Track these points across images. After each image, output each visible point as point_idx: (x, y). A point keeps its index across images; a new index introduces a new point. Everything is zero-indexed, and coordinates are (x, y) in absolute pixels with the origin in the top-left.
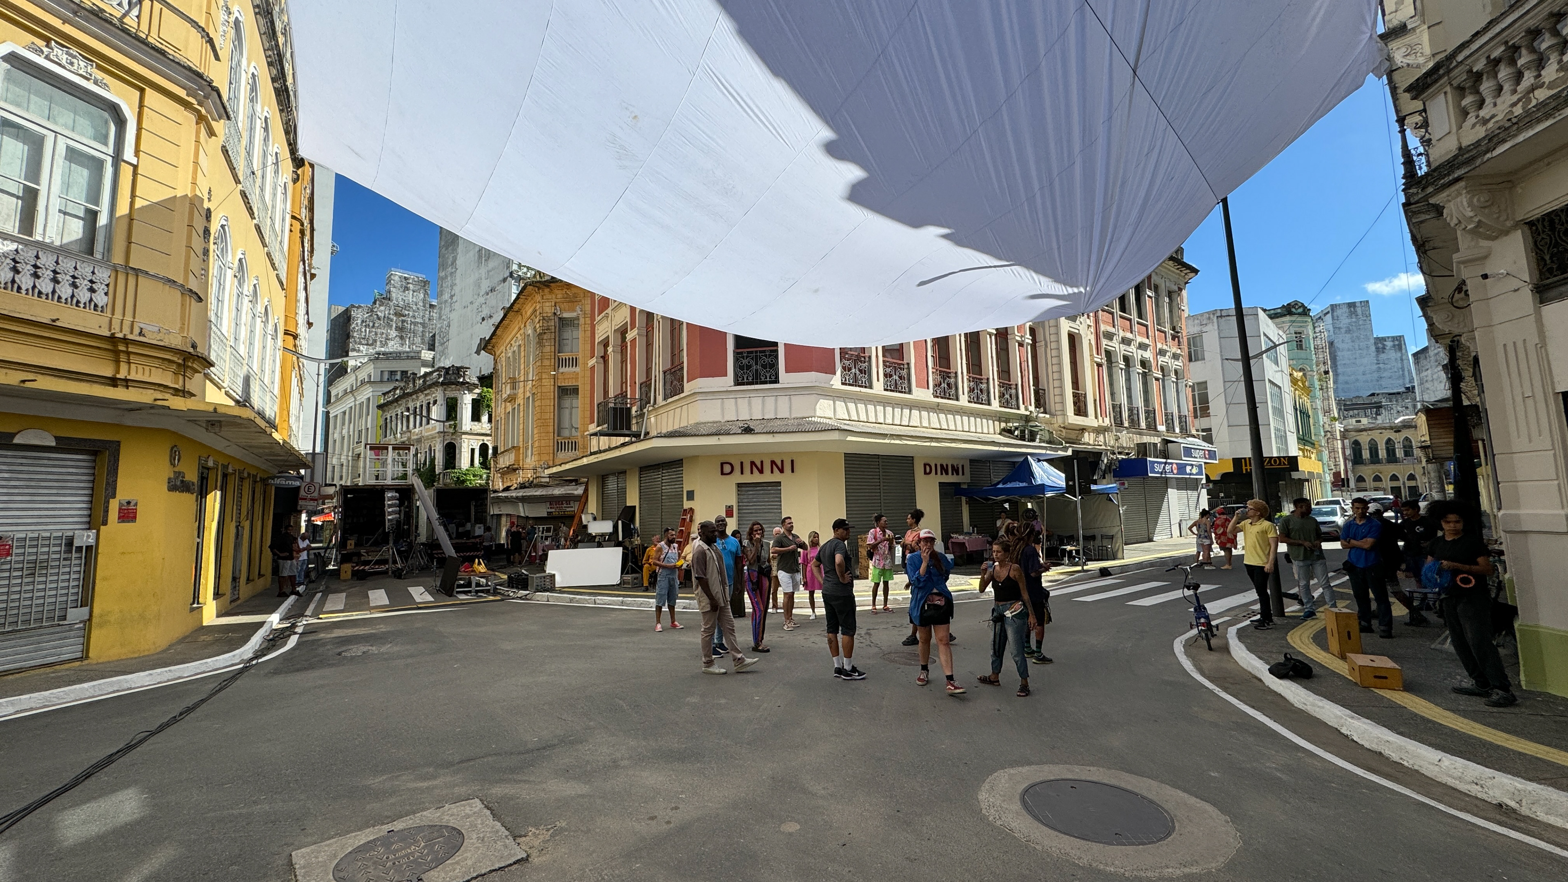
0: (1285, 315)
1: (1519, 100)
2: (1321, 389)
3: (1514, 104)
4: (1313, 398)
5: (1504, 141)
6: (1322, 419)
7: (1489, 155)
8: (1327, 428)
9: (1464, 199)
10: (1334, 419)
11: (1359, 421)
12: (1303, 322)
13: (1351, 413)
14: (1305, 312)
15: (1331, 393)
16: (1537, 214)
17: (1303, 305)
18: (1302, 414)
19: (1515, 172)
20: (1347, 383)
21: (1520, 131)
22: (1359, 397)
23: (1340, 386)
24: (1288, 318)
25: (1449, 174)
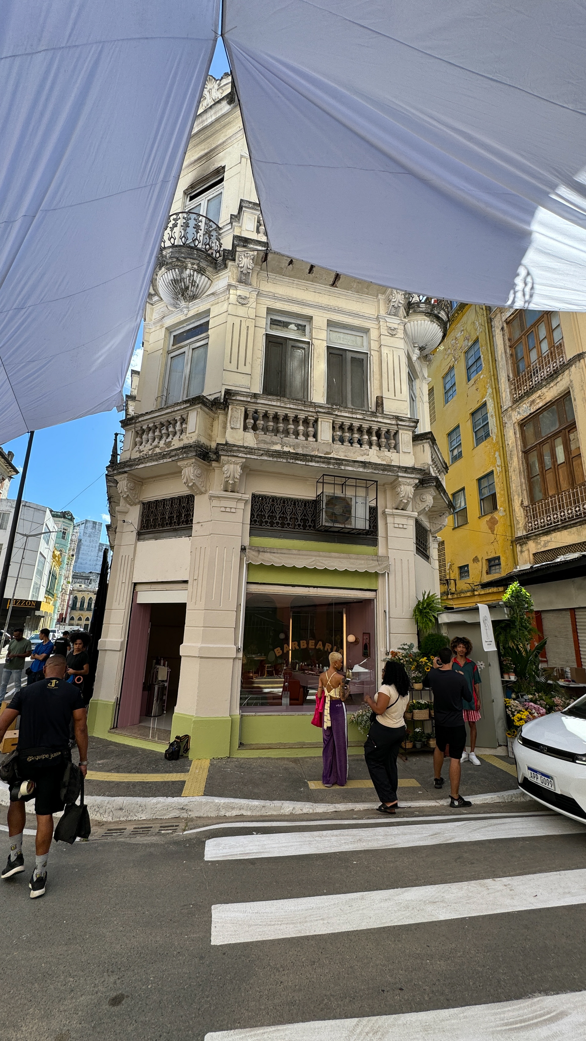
0: (61, 517)
1: (152, 449)
2: (67, 564)
3: (150, 450)
4: (61, 568)
5: (142, 463)
6: (63, 581)
7: (137, 467)
8: (64, 587)
9: (125, 482)
10: (69, 582)
11: (80, 586)
12: (69, 524)
13: (79, 580)
14: (72, 519)
15: (72, 568)
16: (146, 500)
17: (71, 515)
18: (53, 576)
19: (143, 479)
20: (81, 564)
21: (148, 461)
22: (84, 572)
23: (78, 565)
24: (62, 519)
25: (123, 468)
